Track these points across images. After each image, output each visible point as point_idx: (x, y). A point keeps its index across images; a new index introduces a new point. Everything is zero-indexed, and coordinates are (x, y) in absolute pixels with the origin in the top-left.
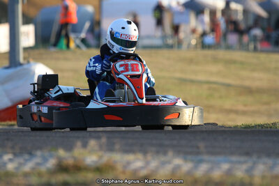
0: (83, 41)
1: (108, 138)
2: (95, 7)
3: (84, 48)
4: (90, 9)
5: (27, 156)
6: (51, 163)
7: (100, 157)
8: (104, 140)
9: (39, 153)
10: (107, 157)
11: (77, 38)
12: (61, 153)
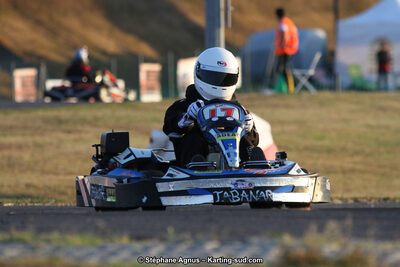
0: (311, 80)
1: (355, 218)
2: (327, 32)
3: (313, 90)
4: (321, 34)
5: (238, 245)
6: (274, 254)
7: (344, 246)
8: (349, 222)
9: (255, 240)
10: (353, 246)
11: (303, 75)
12: (287, 239)
